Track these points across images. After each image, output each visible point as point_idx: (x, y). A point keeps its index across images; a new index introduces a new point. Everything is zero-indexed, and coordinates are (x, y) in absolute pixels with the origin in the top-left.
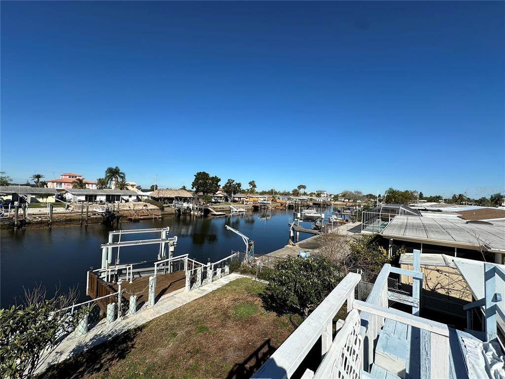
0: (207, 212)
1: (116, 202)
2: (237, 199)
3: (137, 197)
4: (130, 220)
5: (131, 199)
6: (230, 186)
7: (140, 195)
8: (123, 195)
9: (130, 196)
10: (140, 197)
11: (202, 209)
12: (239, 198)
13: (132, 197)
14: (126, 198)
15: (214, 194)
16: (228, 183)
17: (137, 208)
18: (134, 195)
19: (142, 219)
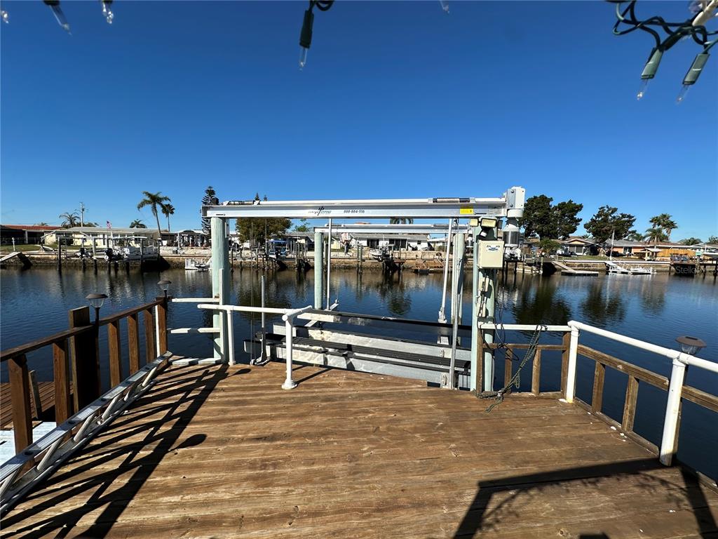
0: (549, 269)
1: (402, 249)
2: (621, 251)
3: (429, 245)
4: (416, 271)
5: (420, 247)
6: (605, 220)
7: (433, 242)
8: (409, 241)
9: (419, 243)
10: (432, 245)
11: (539, 263)
12: (626, 248)
13: (422, 244)
14: (414, 244)
15: (566, 237)
16: (598, 216)
17: (427, 257)
18: (425, 241)
19: (431, 272)
